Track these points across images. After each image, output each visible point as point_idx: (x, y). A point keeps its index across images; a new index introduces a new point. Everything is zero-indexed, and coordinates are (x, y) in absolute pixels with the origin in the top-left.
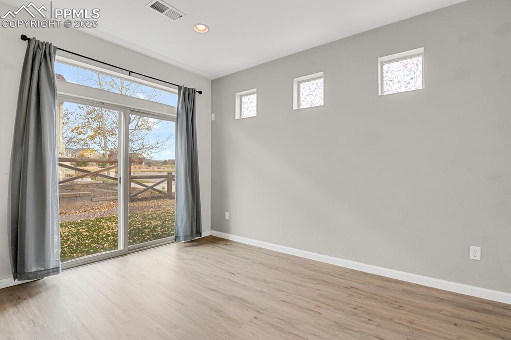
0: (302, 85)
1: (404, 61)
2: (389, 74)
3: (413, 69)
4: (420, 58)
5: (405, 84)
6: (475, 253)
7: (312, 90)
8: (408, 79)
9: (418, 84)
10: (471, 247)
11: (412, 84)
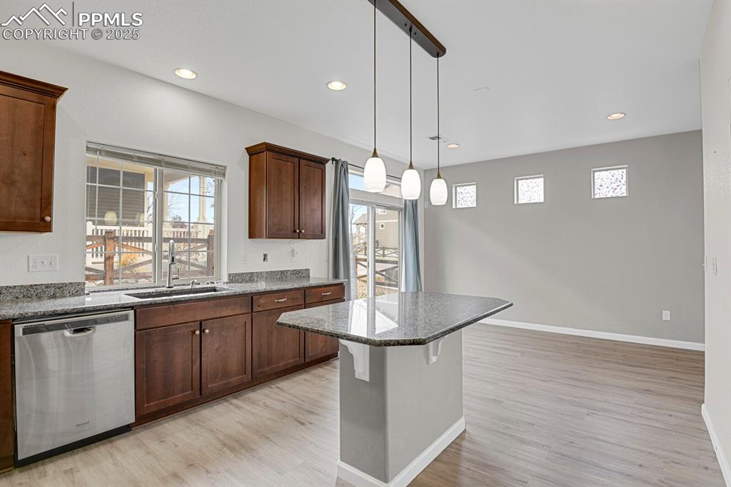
0: (520, 182)
1: (612, 171)
2: (599, 181)
3: (619, 179)
4: (624, 170)
5: (613, 190)
6: (666, 315)
7: (530, 187)
8: (615, 186)
9: (622, 191)
10: (664, 312)
11: (618, 190)
